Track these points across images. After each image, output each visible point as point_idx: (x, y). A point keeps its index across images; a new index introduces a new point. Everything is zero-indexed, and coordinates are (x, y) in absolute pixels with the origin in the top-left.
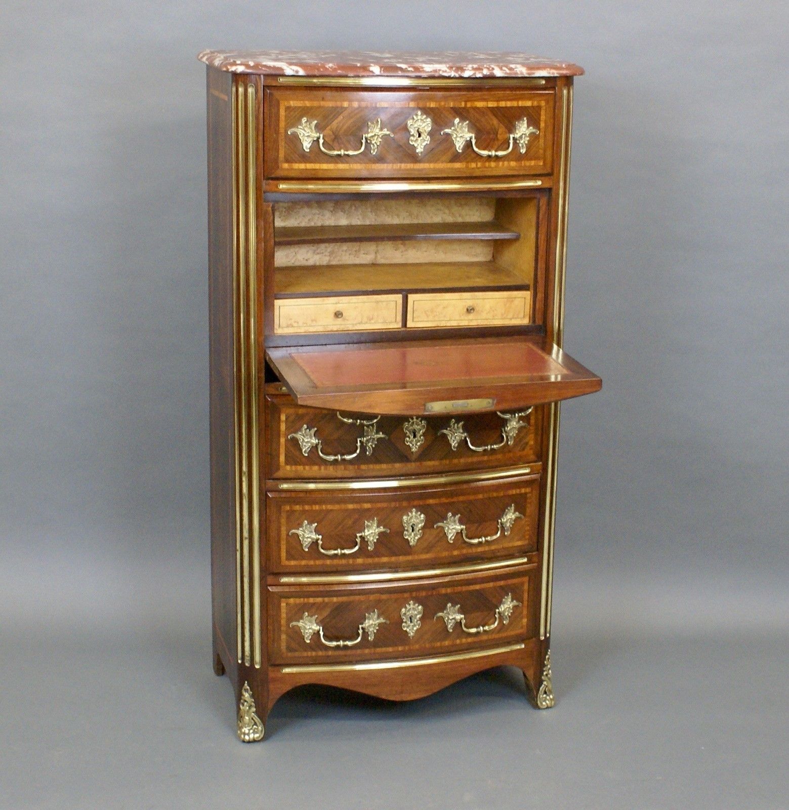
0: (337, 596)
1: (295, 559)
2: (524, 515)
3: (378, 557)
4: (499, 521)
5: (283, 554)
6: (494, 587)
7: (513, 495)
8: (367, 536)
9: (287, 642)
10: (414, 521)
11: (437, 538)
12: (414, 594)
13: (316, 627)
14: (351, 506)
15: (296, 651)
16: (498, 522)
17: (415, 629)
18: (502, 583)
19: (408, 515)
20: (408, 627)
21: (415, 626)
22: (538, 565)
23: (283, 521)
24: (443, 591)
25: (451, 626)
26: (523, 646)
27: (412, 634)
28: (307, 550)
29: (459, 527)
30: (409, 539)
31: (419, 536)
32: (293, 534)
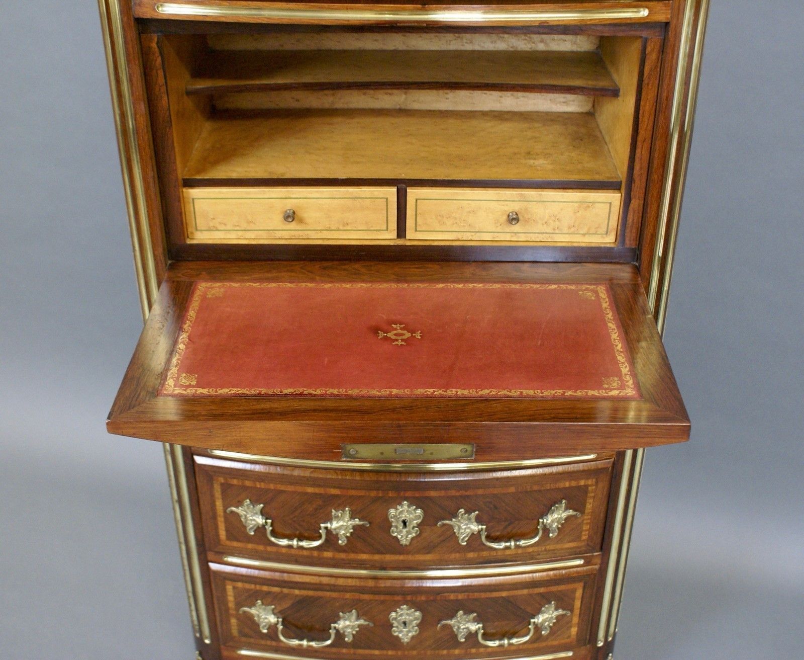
0: (300, 589)
1: (238, 540)
2: (583, 512)
3: (354, 552)
4: (541, 520)
5: (223, 534)
6: (530, 595)
7: (565, 488)
8: (335, 529)
9: (238, 625)
10: (406, 517)
11: (442, 538)
12: (409, 598)
13: (272, 619)
14: (310, 490)
15: (251, 637)
16: (539, 521)
17: (410, 634)
18: (542, 590)
19: (397, 509)
20: (401, 632)
21: (409, 631)
22: (600, 569)
23: (218, 493)
24: (452, 596)
25: (463, 635)
26: (570, 654)
27: (406, 640)
28: (252, 533)
29: (475, 527)
30: (399, 537)
31: (414, 535)
32: (232, 512)
